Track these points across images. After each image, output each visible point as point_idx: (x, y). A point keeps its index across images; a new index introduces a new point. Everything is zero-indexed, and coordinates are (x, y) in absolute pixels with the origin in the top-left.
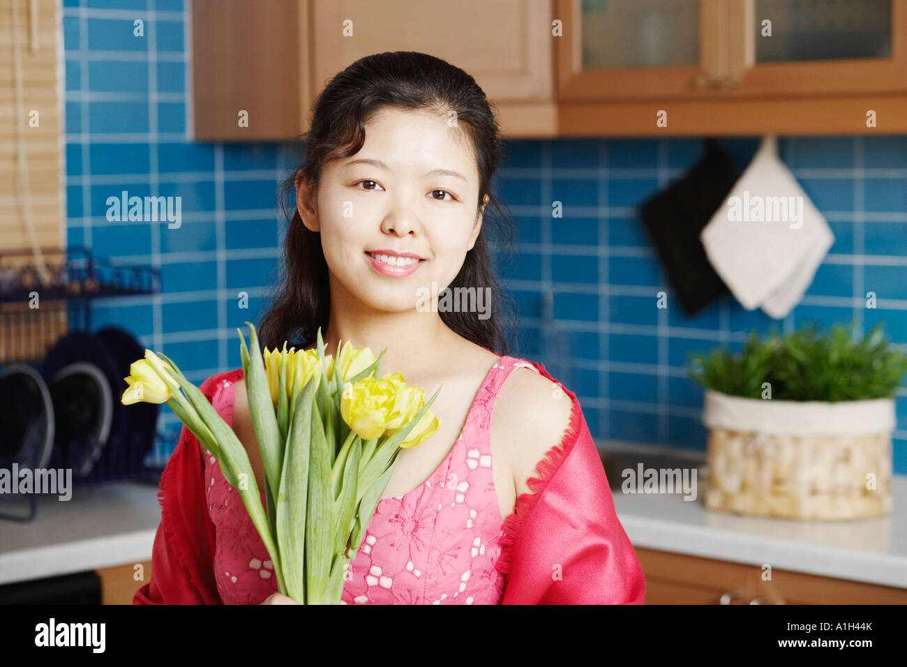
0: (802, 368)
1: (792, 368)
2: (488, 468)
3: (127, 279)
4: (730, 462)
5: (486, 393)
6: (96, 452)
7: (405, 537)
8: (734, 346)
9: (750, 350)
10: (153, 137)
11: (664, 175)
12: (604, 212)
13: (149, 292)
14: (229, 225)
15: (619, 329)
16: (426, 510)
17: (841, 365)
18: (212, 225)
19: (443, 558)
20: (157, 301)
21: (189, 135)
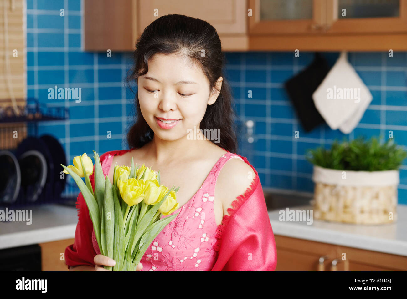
0: (357, 156)
1: (353, 156)
2: (212, 202)
3: (54, 113)
4: (324, 199)
5: (216, 169)
6: (39, 191)
7: (170, 230)
8: (327, 146)
9: (334, 147)
10: (66, 49)
11: (296, 69)
12: (269, 85)
13: (63, 119)
14: (100, 89)
15: (275, 138)
16: (181, 219)
17: (375, 155)
18: (93, 89)
19: (186, 241)
20: (67, 123)
21: (82, 48)
